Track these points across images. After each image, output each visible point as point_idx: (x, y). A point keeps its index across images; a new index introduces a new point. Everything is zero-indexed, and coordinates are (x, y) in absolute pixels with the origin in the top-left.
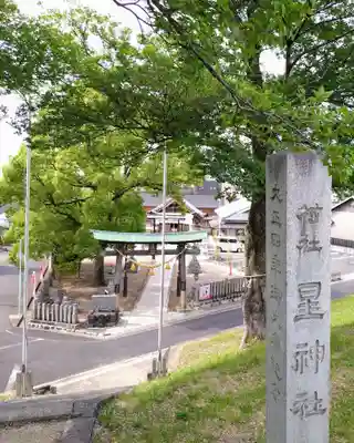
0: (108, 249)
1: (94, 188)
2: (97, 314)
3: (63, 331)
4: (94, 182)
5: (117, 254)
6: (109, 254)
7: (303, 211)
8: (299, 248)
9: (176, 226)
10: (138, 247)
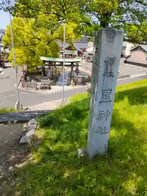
0: (46, 63)
1: (40, 40)
2: (43, 86)
3: (32, 91)
4: (39, 37)
5: (49, 65)
6: (46, 65)
7: (107, 59)
8: (104, 75)
9: (71, 55)
10: (57, 63)
